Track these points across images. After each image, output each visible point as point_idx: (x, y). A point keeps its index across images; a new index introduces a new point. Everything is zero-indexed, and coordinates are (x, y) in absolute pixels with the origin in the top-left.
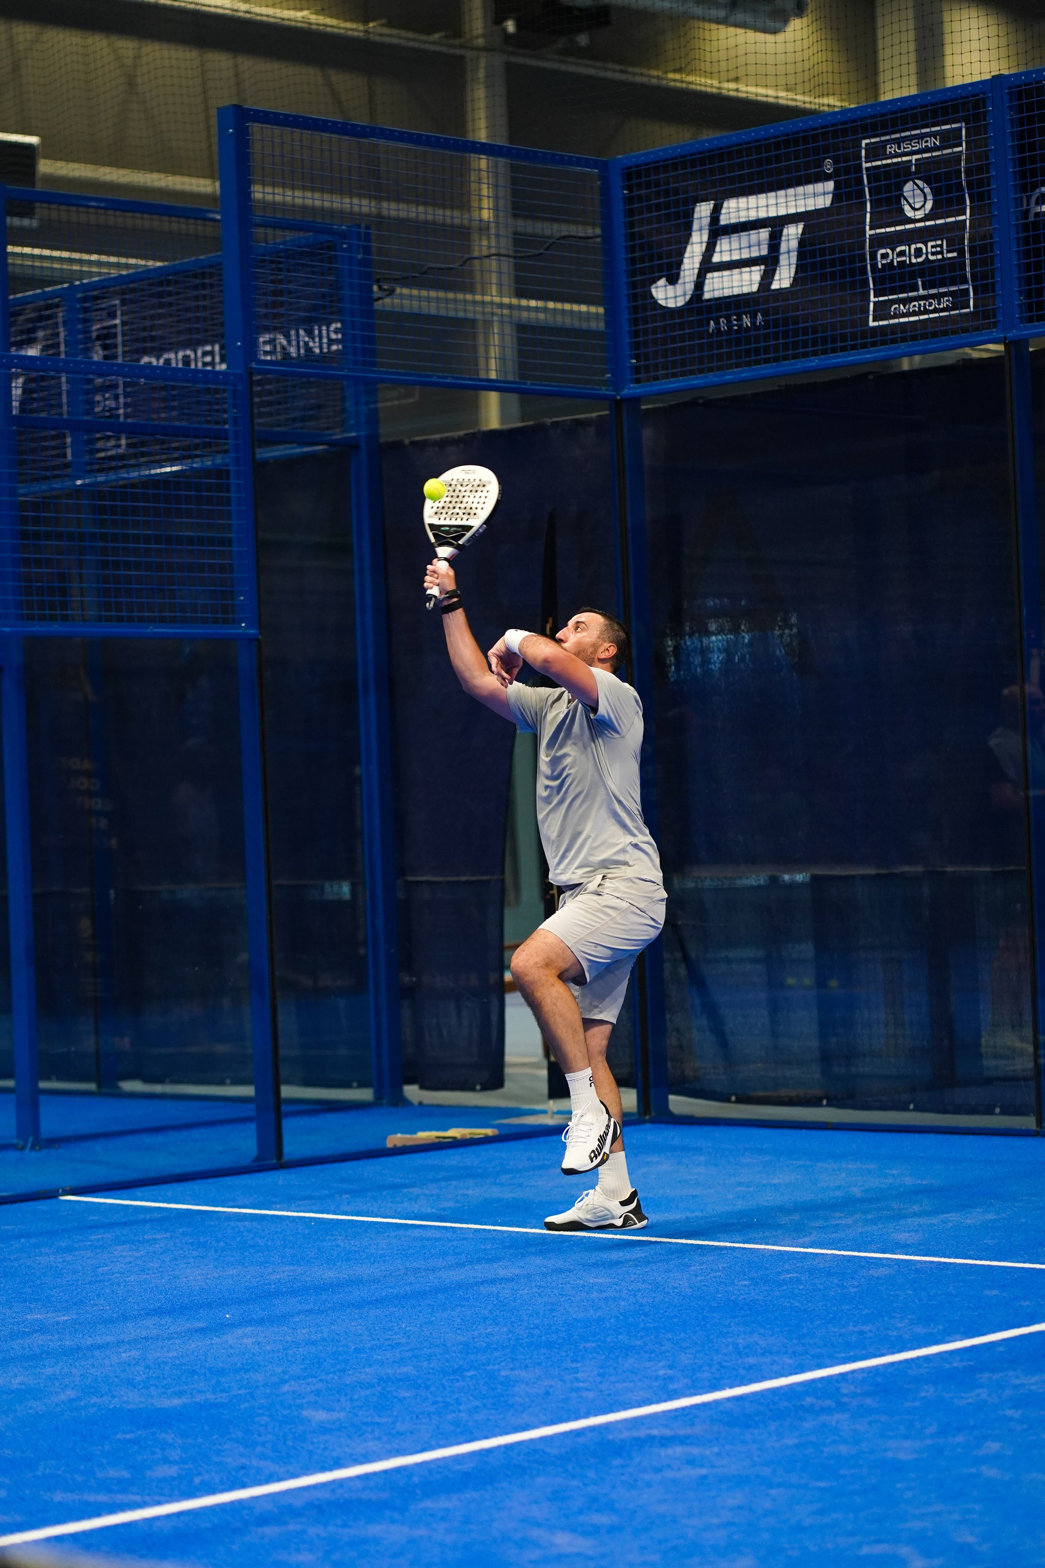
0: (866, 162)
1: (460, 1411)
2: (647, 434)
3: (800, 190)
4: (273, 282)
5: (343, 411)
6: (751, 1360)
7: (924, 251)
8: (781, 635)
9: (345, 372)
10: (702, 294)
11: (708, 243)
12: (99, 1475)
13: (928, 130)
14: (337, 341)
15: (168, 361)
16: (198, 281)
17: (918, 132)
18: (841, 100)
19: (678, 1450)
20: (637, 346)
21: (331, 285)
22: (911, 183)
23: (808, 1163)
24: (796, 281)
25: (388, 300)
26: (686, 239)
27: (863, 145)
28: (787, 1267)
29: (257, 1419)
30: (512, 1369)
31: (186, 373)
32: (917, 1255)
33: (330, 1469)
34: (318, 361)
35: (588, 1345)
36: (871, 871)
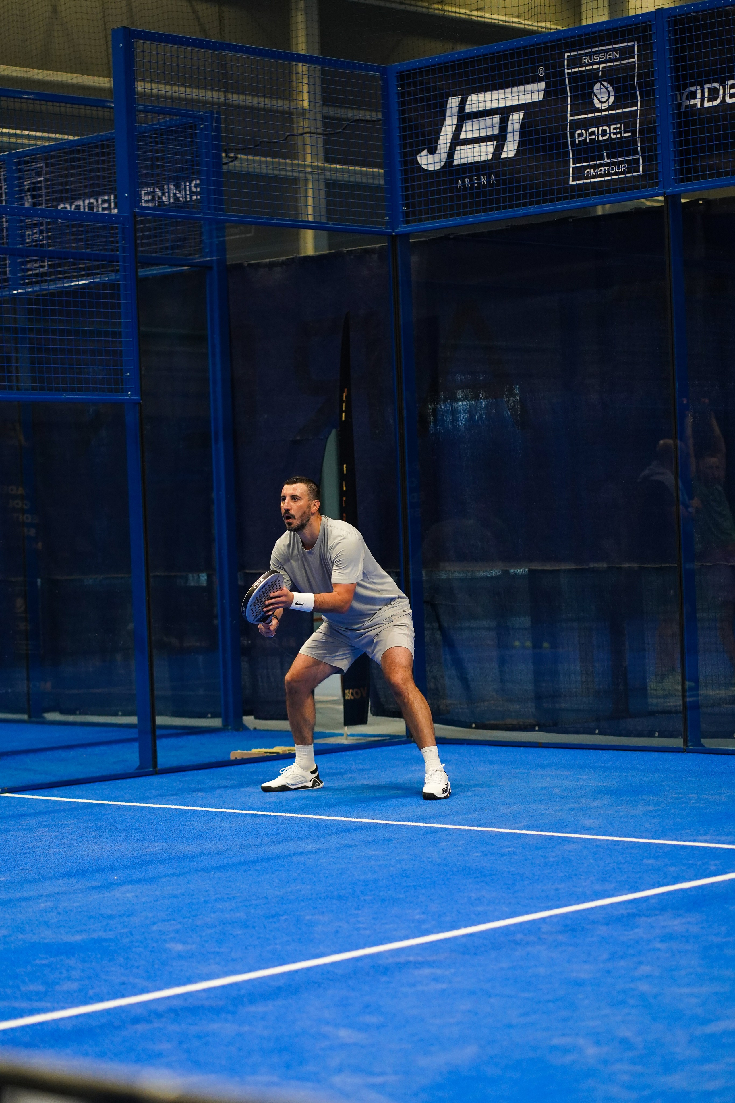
0: (568, 69)
1: (276, 944)
2: (414, 259)
3: (521, 88)
4: (151, 151)
5: (201, 242)
6: (480, 909)
7: (608, 132)
8: (508, 401)
9: (201, 215)
10: (453, 161)
11: (457, 125)
12: (23, 989)
13: (611, 47)
14: (196, 193)
15: (78, 207)
16: (99, 150)
17: (604, 48)
18: (556, 24)
19: (427, 971)
20: (407, 197)
21: (192, 153)
22: (599, 83)
23: (525, 771)
24: (518, 152)
25: (232, 164)
26: (441, 123)
27: (566, 57)
28: (507, 843)
29: (134, 950)
30: (313, 915)
31: (91, 215)
32: (598, 835)
33: (184, 984)
34: (182, 207)
35: (367, 898)
36: (572, 567)
